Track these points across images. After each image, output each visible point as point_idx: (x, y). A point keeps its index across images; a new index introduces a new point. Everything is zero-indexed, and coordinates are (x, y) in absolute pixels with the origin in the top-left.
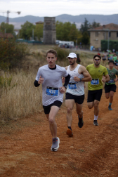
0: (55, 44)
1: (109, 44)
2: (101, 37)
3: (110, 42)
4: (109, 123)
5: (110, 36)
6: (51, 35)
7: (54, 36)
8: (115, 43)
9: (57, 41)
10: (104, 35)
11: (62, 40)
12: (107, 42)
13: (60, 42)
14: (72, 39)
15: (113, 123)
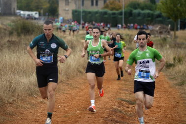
0: (15, 14)
1: (82, 14)
2: (72, 7)
3: (84, 12)
4: (105, 115)
5: (83, 5)
6: (11, 4)
7: (14, 5)
8: (90, 13)
9: (18, 11)
10: (75, 3)
11: (23, 10)
12: (79, 12)
13: (22, 12)
14: (36, 9)
15: (110, 115)
